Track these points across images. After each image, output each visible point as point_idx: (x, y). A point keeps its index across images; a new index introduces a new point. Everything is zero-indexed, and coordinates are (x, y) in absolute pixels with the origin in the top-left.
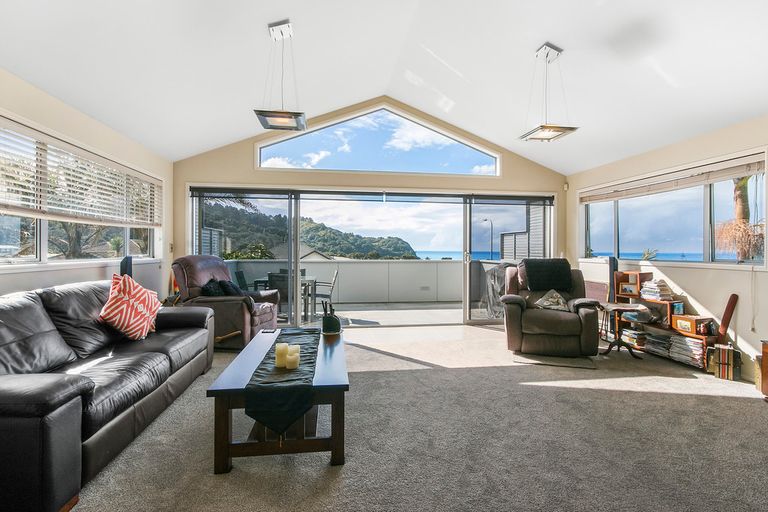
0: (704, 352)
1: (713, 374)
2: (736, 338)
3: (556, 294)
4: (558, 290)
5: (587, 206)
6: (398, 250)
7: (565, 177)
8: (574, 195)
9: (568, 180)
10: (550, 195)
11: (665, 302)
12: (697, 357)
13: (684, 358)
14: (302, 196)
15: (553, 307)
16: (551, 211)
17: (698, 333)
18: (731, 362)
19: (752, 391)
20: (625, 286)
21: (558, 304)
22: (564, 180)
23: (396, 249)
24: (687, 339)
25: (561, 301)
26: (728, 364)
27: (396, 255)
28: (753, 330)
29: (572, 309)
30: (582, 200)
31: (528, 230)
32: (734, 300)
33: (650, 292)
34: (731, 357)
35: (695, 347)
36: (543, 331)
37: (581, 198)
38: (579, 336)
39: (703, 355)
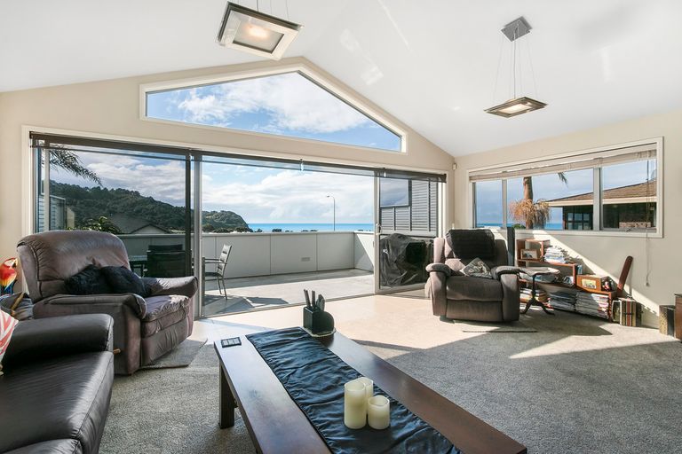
0: (610, 305)
1: (618, 323)
2: (631, 292)
3: (480, 263)
4: (483, 259)
5: (474, 184)
6: (231, 223)
7: (453, 158)
8: (463, 174)
9: (455, 160)
10: (442, 173)
11: (569, 265)
12: (604, 310)
13: (590, 311)
14: (204, 157)
15: (477, 275)
16: (442, 187)
17: (603, 289)
18: (635, 312)
19: (657, 334)
20: (525, 252)
21: (482, 271)
22: (453, 162)
23: (229, 221)
24: (593, 295)
25: (484, 268)
26: (632, 314)
27: (229, 227)
28: (647, 284)
29: (495, 277)
30: (471, 178)
31: (410, 204)
32: (629, 261)
33: (554, 256)
34: (635, 308)
35: (601, 302)
36: (466, 298)
37: (470, 177)
38: (501, 302)
39: (609, 307)
